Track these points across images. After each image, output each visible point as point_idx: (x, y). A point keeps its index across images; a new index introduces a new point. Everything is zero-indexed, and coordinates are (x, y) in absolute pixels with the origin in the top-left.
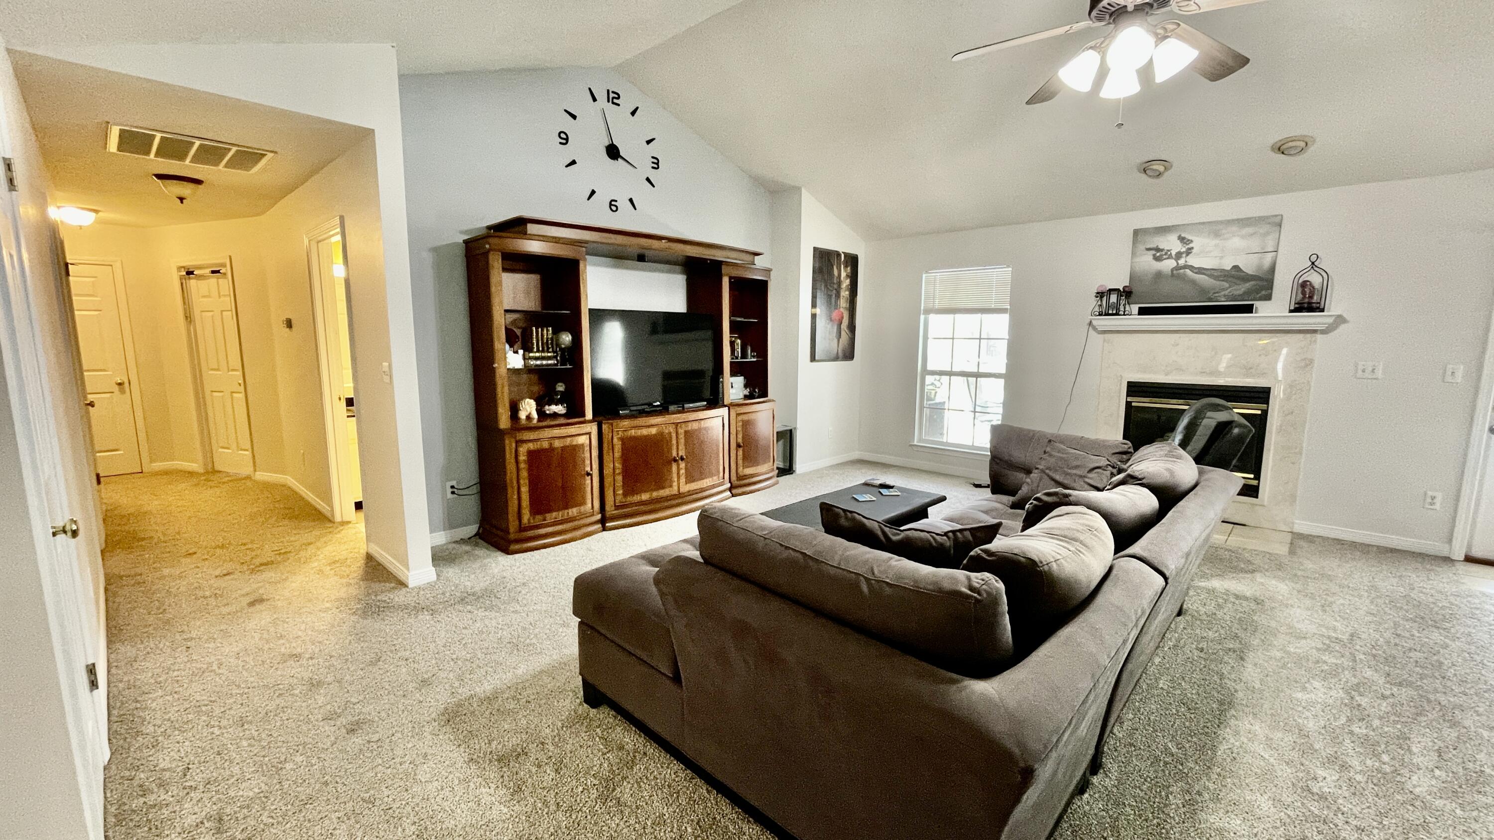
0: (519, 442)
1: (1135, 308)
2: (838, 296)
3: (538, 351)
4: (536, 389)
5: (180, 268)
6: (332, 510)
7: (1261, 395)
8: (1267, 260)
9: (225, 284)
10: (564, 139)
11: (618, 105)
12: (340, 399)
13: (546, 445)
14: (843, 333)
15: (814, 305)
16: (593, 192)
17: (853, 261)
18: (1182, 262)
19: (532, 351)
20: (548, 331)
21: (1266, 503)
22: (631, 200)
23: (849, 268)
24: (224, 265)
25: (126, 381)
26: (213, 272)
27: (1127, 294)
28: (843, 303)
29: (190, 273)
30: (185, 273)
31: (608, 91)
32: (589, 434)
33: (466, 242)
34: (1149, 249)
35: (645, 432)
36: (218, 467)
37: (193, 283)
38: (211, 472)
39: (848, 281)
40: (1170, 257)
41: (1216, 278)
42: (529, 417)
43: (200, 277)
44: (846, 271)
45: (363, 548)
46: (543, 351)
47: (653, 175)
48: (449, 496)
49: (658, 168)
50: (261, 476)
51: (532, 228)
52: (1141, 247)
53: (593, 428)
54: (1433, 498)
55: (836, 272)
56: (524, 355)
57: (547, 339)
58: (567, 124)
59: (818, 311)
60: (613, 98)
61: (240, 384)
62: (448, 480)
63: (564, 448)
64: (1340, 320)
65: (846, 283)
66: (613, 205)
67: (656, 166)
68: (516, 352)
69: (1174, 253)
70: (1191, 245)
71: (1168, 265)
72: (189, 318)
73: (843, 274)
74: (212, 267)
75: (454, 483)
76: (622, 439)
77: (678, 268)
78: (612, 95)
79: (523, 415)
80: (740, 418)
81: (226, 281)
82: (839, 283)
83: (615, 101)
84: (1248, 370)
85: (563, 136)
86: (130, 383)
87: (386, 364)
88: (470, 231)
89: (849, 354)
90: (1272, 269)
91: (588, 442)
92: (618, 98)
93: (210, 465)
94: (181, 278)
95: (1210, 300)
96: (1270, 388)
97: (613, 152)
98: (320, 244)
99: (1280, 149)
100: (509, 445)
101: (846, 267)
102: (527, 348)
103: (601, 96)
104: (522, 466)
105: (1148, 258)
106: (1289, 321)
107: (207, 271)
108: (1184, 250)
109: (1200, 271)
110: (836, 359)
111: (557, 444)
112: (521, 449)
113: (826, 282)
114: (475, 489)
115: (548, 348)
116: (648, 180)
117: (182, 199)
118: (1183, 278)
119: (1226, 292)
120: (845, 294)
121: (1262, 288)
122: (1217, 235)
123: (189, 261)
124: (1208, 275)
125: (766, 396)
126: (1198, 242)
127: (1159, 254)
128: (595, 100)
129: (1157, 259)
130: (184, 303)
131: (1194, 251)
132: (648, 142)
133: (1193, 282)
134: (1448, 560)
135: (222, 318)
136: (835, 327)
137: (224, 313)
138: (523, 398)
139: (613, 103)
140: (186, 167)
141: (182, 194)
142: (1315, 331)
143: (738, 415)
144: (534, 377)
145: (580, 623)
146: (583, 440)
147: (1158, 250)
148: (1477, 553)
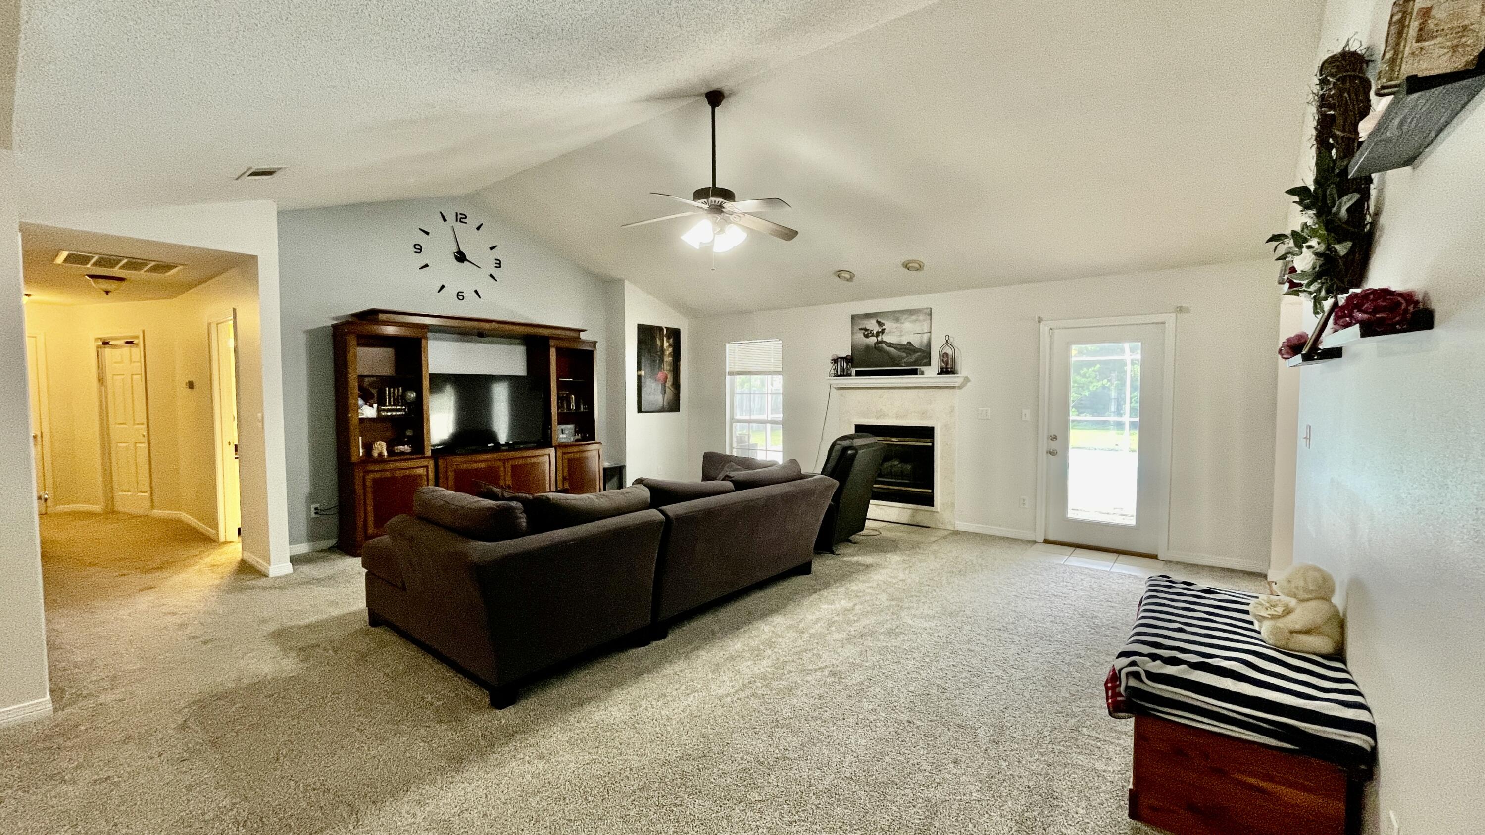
0: (367, 472)
1: (854, 371)
2: (662, 361)
3: (390, 405)
4: (389, 434)
5: (96, 339)
6: (218, 534)
7: (928, 433)
8: (925, 338)
9: (137, 352)
10: (419, 249)
11: (466, 223)
12: (230, 444)
13: (388, 474)
14: (668, 390)
15: (639, 369)
16: (443, 287)
17: (675, 334)
18: (879, 338)
19: (385, 405)
20: (398, 390)
21: (939, 510)
22: (476, 292)
23: (671, 340)
24: (137, 337)
25: (39, 436)
26: (127, 343)
27: (849, 360)
28: (667, 367)
29: (106, 343)
30: (101, 343)
31: (457, 213)
32: (427, 467)
33: (334, 326)
34: (861, 329)
35: (475, 466)
36: (119, 507)
37: (107, 351)
38: (111, 512)
39: (671, 350)
40: (873, 335)
41: (899, 350)
42: (380, 455)
43: (115, 347)
44: (667, 341)
45: (239, 557)
46: (394, 405)
47: (496, 272)
48: (313, 515)
49: (500, 267)
50: (157, 513)
51: (382, 317)
52: (857, 328)
53: (431, 464)
54: (1024, 500)
55: (658, 342)
56: (378, 408)
57: (398, 395)
58: (422, 239)
59: (643, 373)
60: (461, 218)
61: (144, 436)
62: (313, 503)
63: (405, 478)
64: (967, 380)
65: (669, 351)
66: (460, 296)
67: (498, 265)
68: (371, 406)
69: (875, 332)
70: (884, 327)
71: (873, 340)
72: (101, 380)
73: (666, 344)
74: (127, 338)
75: (317, 505)
76: (455, 471)
77: (518, 341)
78: (459, 216)
79: (375, 454)
80: (566, 456)
81: (138, 350)
82: (663, 351)
83: (462, 220)
84: (923, 414)
85: (417, 247)
86: (42, 436)
87: (260, 415)
88: (336, 319)
89: (674, 406)
90: (929, 344)
91: (425, 473)
92: (466, 218)
93: (110, 506)
94: (98, 347)
95: (897, 365)
96: (933, 428)
97: (461, 257)
98: (219, 325)
99: (906, 266)
100: (359, 474)
101: (668, 338)
102: (381, 403)
103: (451, 217)
104: (369, 490)
105: (860, 335)
106: (937, 380)
107: (122, 342)
108: (880, 330)
109: (890, 345)
110: (662, 410)
111: (398, 474)
112: (367, 477)
113: (649, 351)
114: (335, 511)
115: (399, 403)
116: (491, 276)
117: (107, 292)
118: (880, 350)
119: (905, 360)
120: (668, 359)
121: (925, 357)
122: (897, 320)
123: (105, 335)
124: (895, 348)
125: (594, 440)
126: (888, 325)
127: (868, 333)
128: (445, 220)
129: (866, 336)
130: (98, 367)
131: (886, 331)
132: (492, 248)
133: (887, 353)
134: (1035, 542)
135: (132, 380)
136: (660, 386)
137: (134, 376)
138: (376, 440)
139: (461, 221)
140: (116, 271)
141: (109, 288)
142: (954, 387)
143: (564, 454)
144: (389, 424)
145: (367, 574)
146: (421, 471)
147: (866, 330)
148: (1051, 537)
